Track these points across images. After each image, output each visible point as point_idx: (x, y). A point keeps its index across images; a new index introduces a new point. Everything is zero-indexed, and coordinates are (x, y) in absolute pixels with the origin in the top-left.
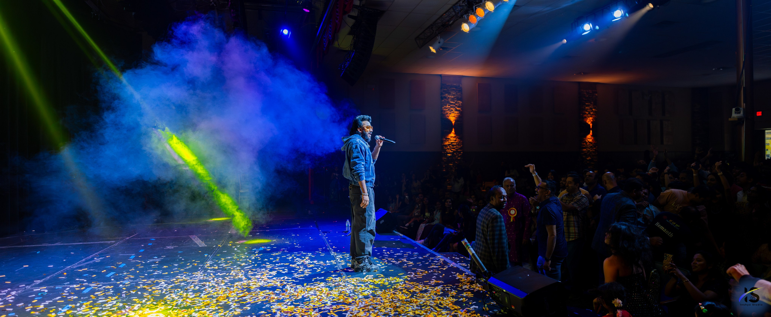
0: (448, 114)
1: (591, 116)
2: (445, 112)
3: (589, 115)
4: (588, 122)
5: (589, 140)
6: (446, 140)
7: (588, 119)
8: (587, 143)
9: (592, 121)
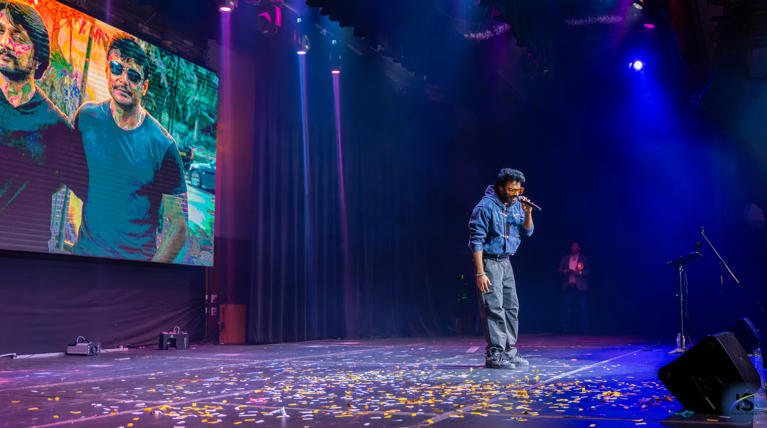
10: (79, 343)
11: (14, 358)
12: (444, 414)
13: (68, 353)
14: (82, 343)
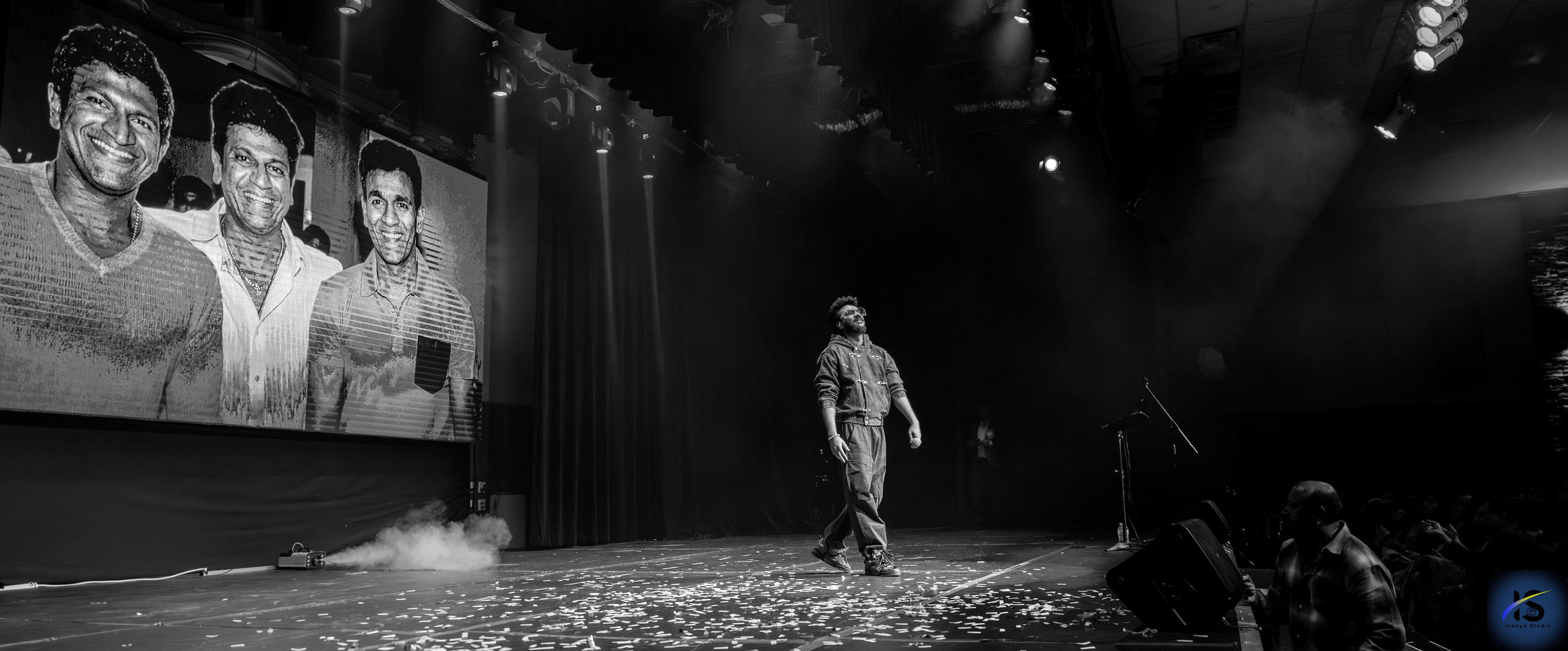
0: (1552, 295)
2: (1541, 291)
6: (1555, 367)
10: (295, 552)
11: (205, 575)
12: (816, 641)
13: (280, 566)
14: (299, 552)
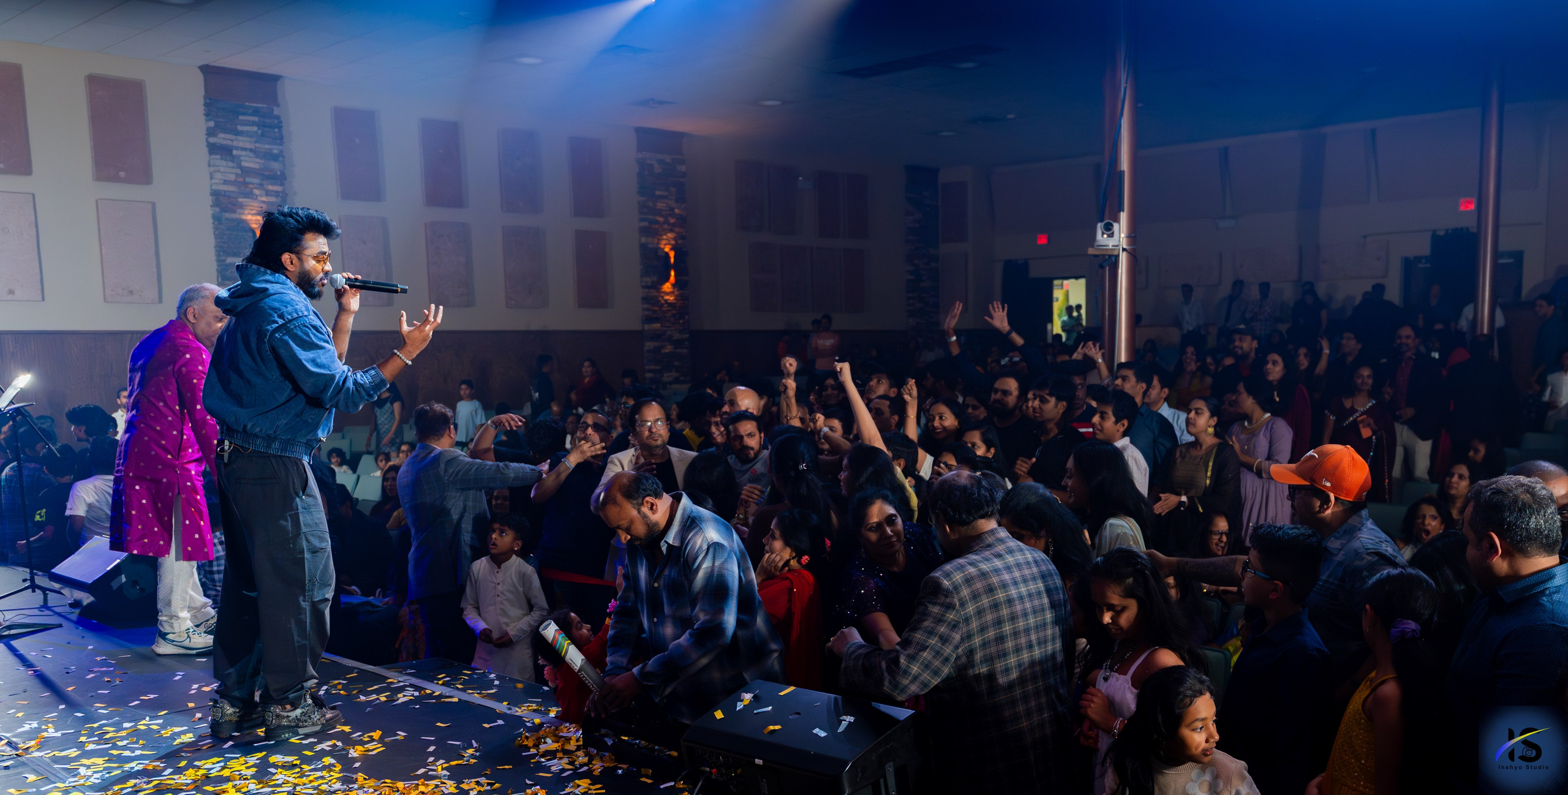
1: (671, 231)
3: (666, 226)
4: (662, 246)
5: (667, 297)
7: (664, 237)
8: (662, 305)
9: (673, 242)
